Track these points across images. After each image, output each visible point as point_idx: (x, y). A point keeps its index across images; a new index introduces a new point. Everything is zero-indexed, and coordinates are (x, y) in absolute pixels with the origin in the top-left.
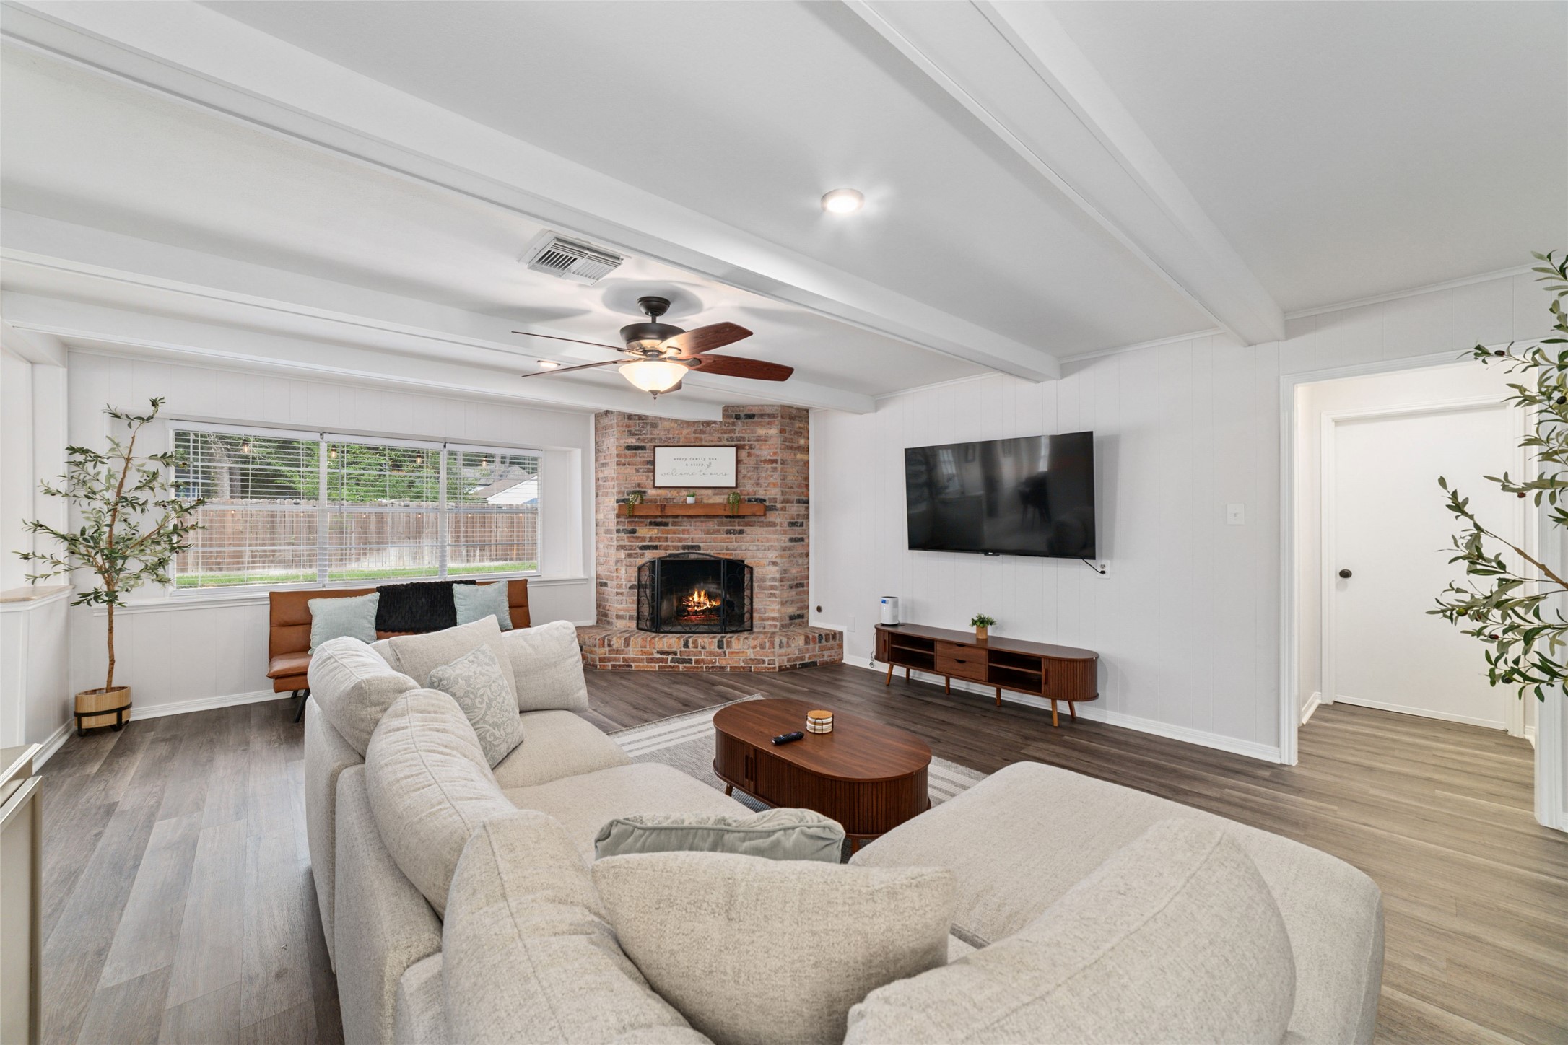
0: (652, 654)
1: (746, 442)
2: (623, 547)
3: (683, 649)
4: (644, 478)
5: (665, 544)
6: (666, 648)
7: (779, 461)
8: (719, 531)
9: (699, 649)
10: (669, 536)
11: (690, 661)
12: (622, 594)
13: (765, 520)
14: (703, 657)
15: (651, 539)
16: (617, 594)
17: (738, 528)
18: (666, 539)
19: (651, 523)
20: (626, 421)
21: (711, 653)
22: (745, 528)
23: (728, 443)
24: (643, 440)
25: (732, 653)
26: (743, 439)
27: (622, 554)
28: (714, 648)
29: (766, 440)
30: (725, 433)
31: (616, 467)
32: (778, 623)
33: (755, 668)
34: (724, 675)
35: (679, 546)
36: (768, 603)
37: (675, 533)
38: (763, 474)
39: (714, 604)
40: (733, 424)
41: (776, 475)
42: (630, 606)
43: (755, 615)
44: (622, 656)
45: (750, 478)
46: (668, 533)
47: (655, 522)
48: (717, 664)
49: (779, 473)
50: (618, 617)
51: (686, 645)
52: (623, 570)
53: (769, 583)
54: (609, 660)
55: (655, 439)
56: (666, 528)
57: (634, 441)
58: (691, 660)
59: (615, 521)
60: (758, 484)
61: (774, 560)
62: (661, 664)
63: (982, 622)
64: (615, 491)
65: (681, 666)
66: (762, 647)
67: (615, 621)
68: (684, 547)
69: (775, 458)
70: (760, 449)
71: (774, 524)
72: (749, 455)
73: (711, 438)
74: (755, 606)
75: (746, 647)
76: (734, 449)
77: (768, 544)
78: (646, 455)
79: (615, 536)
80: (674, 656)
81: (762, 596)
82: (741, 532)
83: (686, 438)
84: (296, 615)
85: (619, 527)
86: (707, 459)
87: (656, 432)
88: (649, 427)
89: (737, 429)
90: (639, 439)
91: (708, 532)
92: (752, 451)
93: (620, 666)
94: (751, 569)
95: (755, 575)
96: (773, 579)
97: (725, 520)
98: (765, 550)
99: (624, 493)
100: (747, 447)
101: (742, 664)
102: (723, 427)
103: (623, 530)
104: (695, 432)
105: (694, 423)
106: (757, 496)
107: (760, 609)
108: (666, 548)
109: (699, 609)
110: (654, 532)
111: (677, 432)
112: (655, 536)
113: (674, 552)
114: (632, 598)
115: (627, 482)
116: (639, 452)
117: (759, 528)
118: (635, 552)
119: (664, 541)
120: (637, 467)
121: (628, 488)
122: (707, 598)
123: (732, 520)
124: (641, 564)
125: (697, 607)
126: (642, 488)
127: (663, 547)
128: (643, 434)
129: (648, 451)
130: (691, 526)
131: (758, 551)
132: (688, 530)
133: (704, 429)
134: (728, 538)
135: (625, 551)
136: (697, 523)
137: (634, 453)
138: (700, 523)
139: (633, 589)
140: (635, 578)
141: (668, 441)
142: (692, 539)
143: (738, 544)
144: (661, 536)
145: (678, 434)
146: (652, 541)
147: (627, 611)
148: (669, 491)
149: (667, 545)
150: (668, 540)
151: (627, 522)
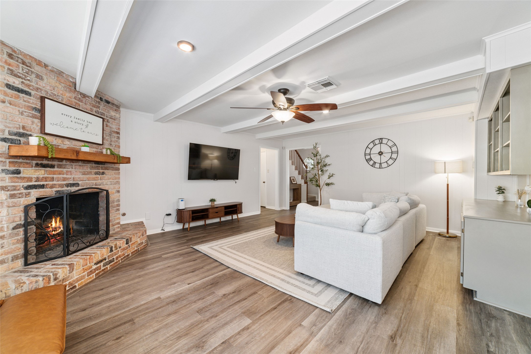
0: (91, 267)
1: (106, 117)
2: (4, 188)
3: (109, 254)
4: (30, 123)
5: (51, 183)
6: (100, 258)
7: (120, 133)
8: (91, 173)
10: (55, 176)
11: (113, 260)
12: (3, 237)
13: (114, 167)
15: (38, 179)
17: (101, 171)
18: (52, 179)
19: (37, 165)
20: (6, 57)
22: (106, 171)
23: (96, 114)
24: (29, 86)
25: (132, 244)
29: (115, 120)
30: (95, 107)
33: (140, 248)
35: (63, 184)
36: (116, 215)
37: (60, 174)
38: (113, 139)
40: (99, 103)
45: (108, 140)
46: (54, 174)
47: (41, 164)
48: (126, 254)
49: (119, 140)
52: (4, 212)
53: (115, 203)
55: (40, 90)
56: (52, 169)
57: (16, 82)
60: (111, 145)
61: (118, 190)
62: (97, 272)
63: (212, 200)
65: (108, 266)
68: (68, 185)
70: (112, 124)
72: (108, 126)
73: (86, 106)
75: (137, 238)
76: (102, 120)
77: (115, 181)
78: (33, 101)
80: (105, 261)
82: (103, 173)
83: (69, 100)
86: (86, 121)
87: (41, 83)
88: (33, 75)
89: (101, 107)
90: (22, 82)
91: (84, 174)
96: (118, 201)
97: (94, 165)
98: (114, 184)
100: (106, 121)
101: (136, 249)
102: (93, 103)
104: (74, 98)
108: (52, 187)
109: (56, 233)
110: (41, 173)
111: (61, 92)
112: (42, 176)
113: (60, 189)
114: (16, 238)
115: (8, 121)
116: (23, 95)
117: (111, 171)
118: (19, 192)
119: (50, 181)
120: (21, 110)
121: (10, 128)
122: (61, 223)
123: (98, 165)
124: (27, 203)
125: (55, 231)
126: (27, 131)
127: (50, 185)
128: (29, 80)
129: (32, 98)
130: (72, 168)
131: (111, 185)
132: (71, 172)
133: (82, 99)
134: (96, 177)
135: (6, 192)
136: (77, 167)
137: (16, 94)
138: (79, 167)
139: (17, 228)
140: (21, 218)
141: (55, 97)
142: (73, 178)
143: (102, 181)
144: (47, 176)
145: (62, 94)
146: (39, 181)
147: (11, 252)
148: (58, 138)
149: (53, 184)
150: (54, 179)
151: (10, 162)
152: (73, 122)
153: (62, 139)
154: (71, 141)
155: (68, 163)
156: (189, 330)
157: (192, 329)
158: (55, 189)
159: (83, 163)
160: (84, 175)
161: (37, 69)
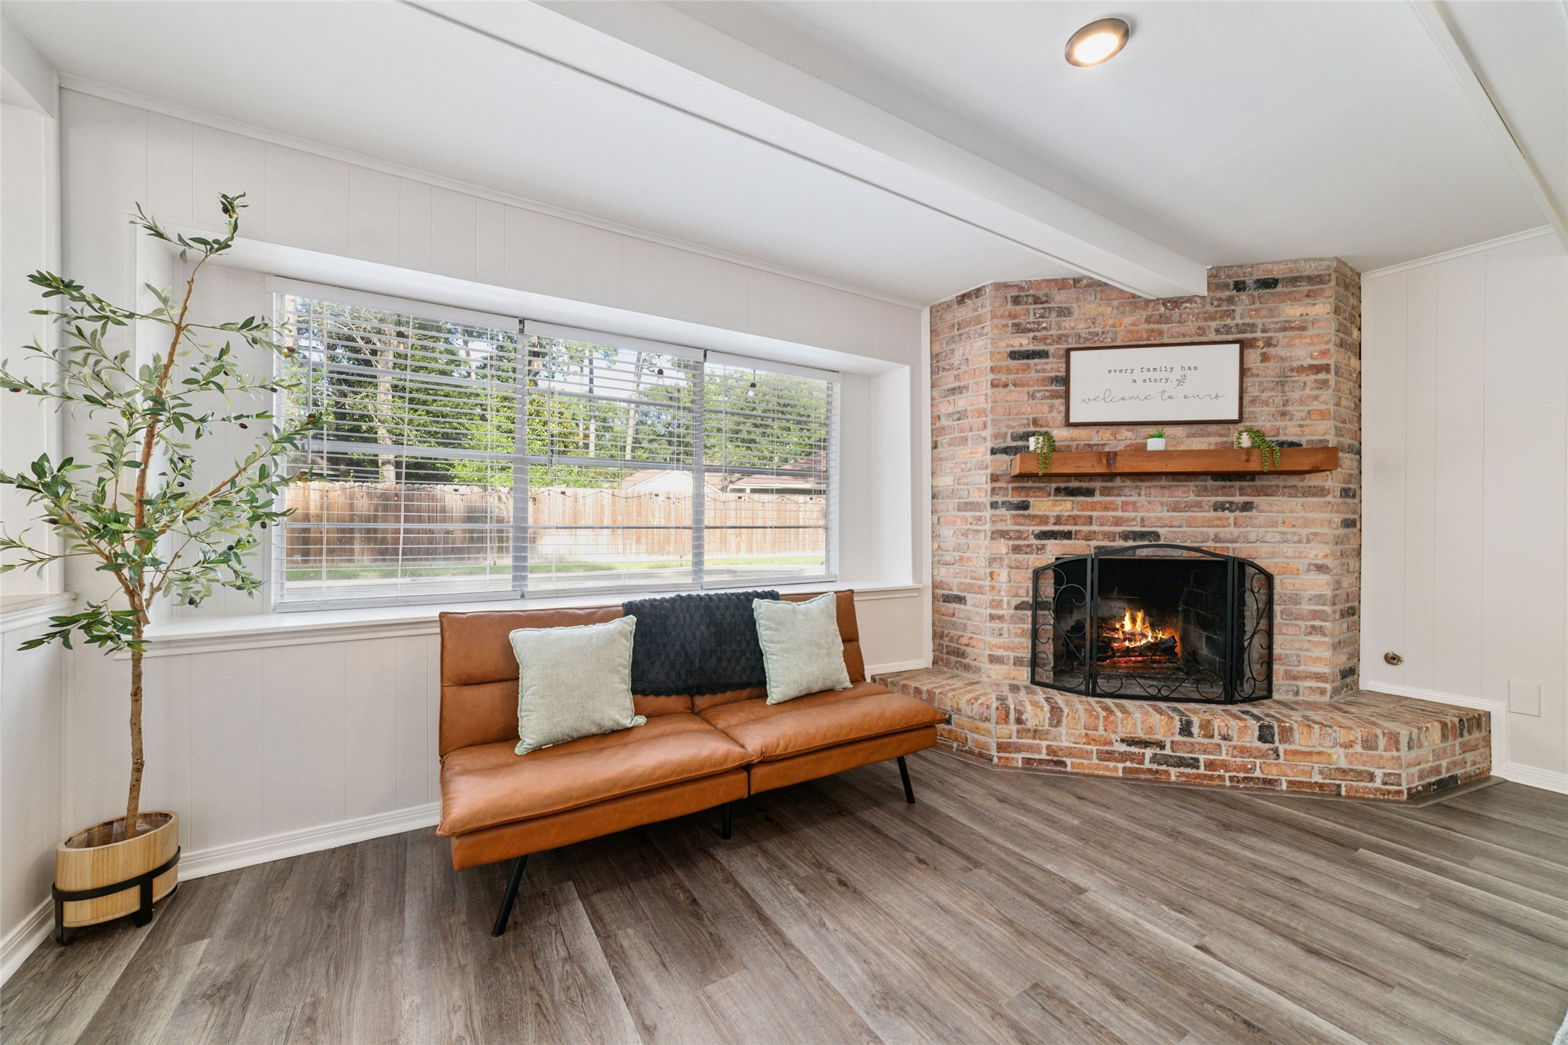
0: (1111, 743)
1: (1258, 334)
2: (1003, 534)
3: (1178, 738)
4: (1046, 409)
5: (1087, 528)
6: (1140, 734)
7: (1332, 367)
8: (1198, 505)
9: (1217, 740)
10: (1095, 514)
11: (1194, 763)
12: (1001, 618)
13: (1300, 484)
14: (1224, 757)
15: (1058, 520)
16: (992, 617)
17: (1239, 499)
18: (1089, 520)
19: (1058, 491)
20: (1010, 306)
21: (1243, 751)
22: (1259, 500)
23: (1218, 338)
24: (1044, 340)
25: (1295, 753)
26: (1252, 327)
27: (1003, 547)
28: (1252, 740)
29: (1303, 328)
30: (1213, 319)
31: (989, 391)
32: (1328, 687)
33: (1349, 789)
34: (1279, 799)
35: (1114, 534)
36: (1306, 646)
37: (1106, 509)
38: (1296, 395)
39: (1160, 635)
40: (1231, 300)
41: (1327, 395)
42: (1017, 640)
43: (1277, 667)
44: (1044, 743)
45: (1266, 404)
46: (1093, 509)
47: (1067, 489)
48: (1258, 774)
49: (1330, 391)
50: (993, 659)
51: (1186, 729)
52: (1003, 575)
53: (1306, 607)
54: (1018, 749)
55: (1066, 336)
56: (1089, 499)
57: (1025, 342)
58: (1197, 760)
59: (989, 487)
60: (1285, 414)
61: (1320, 562)
62: (1128, 764)
64: (987, 433)
65: (1173, 772)
66: (1369, 744)
67: (986, 665)
68: (1126, 536)
69: (1323, 361)
70: (1290, 346)
71: (1322, 492)
72: (1265, 358)
73: (1182, 329)
74: (1277, 650)
75: (1328, 742)
76: (1237, 346)
77: (1304, 531)
78: (1052, 366)
79: (988, 513)
80: (1158, 751)
81: (1291, 630)
82: (1247, 507)
83: (1131, 332)
84: (488, 661)
85: (996, 498)
86: (1177, 369)
87: (1068, 323)
88: (1054, 315)
89: (1239, 310)
90: (1034, 338)
91: (1176, 508)
92: (1271, 351)
93: (1041, 761)
94: (1269, 578)
95: (1278, 589)
96: (1319, 599)
97: (1210, 483)
98: (1300, 542)
99: (1005, 435)
100: (1261, 344)
101: (1317, 778)
102: (1209, 308)
103: (1003, 503)
104: (1148, 321)
105: (1148, 302)
106: (1282, 438)
107: (1287, 656)
108: (1088, 537)
109: (1132, 645)
110: (1066, 506)
111: (1111, 322)
112: (1067, 514)
113: (1106, 543)
114: (1021, 626)
115: (1011, 417)
116: (1036, 361)
117: (1286, 499)
118: (1026, 542)
119: (1084, 524)
120: (1031, 389)
121: (1014, 427)
122: (1147, 624)
123: (1228, 483)
124: (1039, 564)
125: (1130, 641)
126: (1041, 426)
127: (1083, 534)
128: (1045, 328)
129: (1051, 359)
130: (1140, 495)
131: (1285, 544)
132: (1134, 503)
133: (1168, 313)
134: (1219, 519)
135: (1007, 542)
136: (1153, 491)
137: (1025, 364)
138: (1158, 490)
139: (1022, 609)
140: (1028, 590)
141: (1096, 338)
142: (1142, 519)
143: (1241, 529)
144: (1078, 513)
145: (1113, 326)
146: (1060, 524)
147: (1012, 649)
148: (1102, 429)
149: (1090, 531)
150: (1094, 521)
151: (1013, 489)
152: (1140, 381)
153: (1114, 428)
154: (1138, 428)
155: (1128, 483)
156: (948, 970)
157: (953, 978)
158: (1094, 543)
159: (1174, 480)
160: (1174, 511)
161: (1060, 298)
